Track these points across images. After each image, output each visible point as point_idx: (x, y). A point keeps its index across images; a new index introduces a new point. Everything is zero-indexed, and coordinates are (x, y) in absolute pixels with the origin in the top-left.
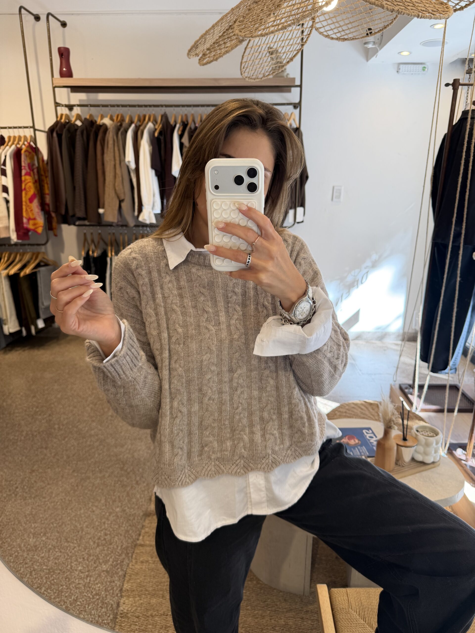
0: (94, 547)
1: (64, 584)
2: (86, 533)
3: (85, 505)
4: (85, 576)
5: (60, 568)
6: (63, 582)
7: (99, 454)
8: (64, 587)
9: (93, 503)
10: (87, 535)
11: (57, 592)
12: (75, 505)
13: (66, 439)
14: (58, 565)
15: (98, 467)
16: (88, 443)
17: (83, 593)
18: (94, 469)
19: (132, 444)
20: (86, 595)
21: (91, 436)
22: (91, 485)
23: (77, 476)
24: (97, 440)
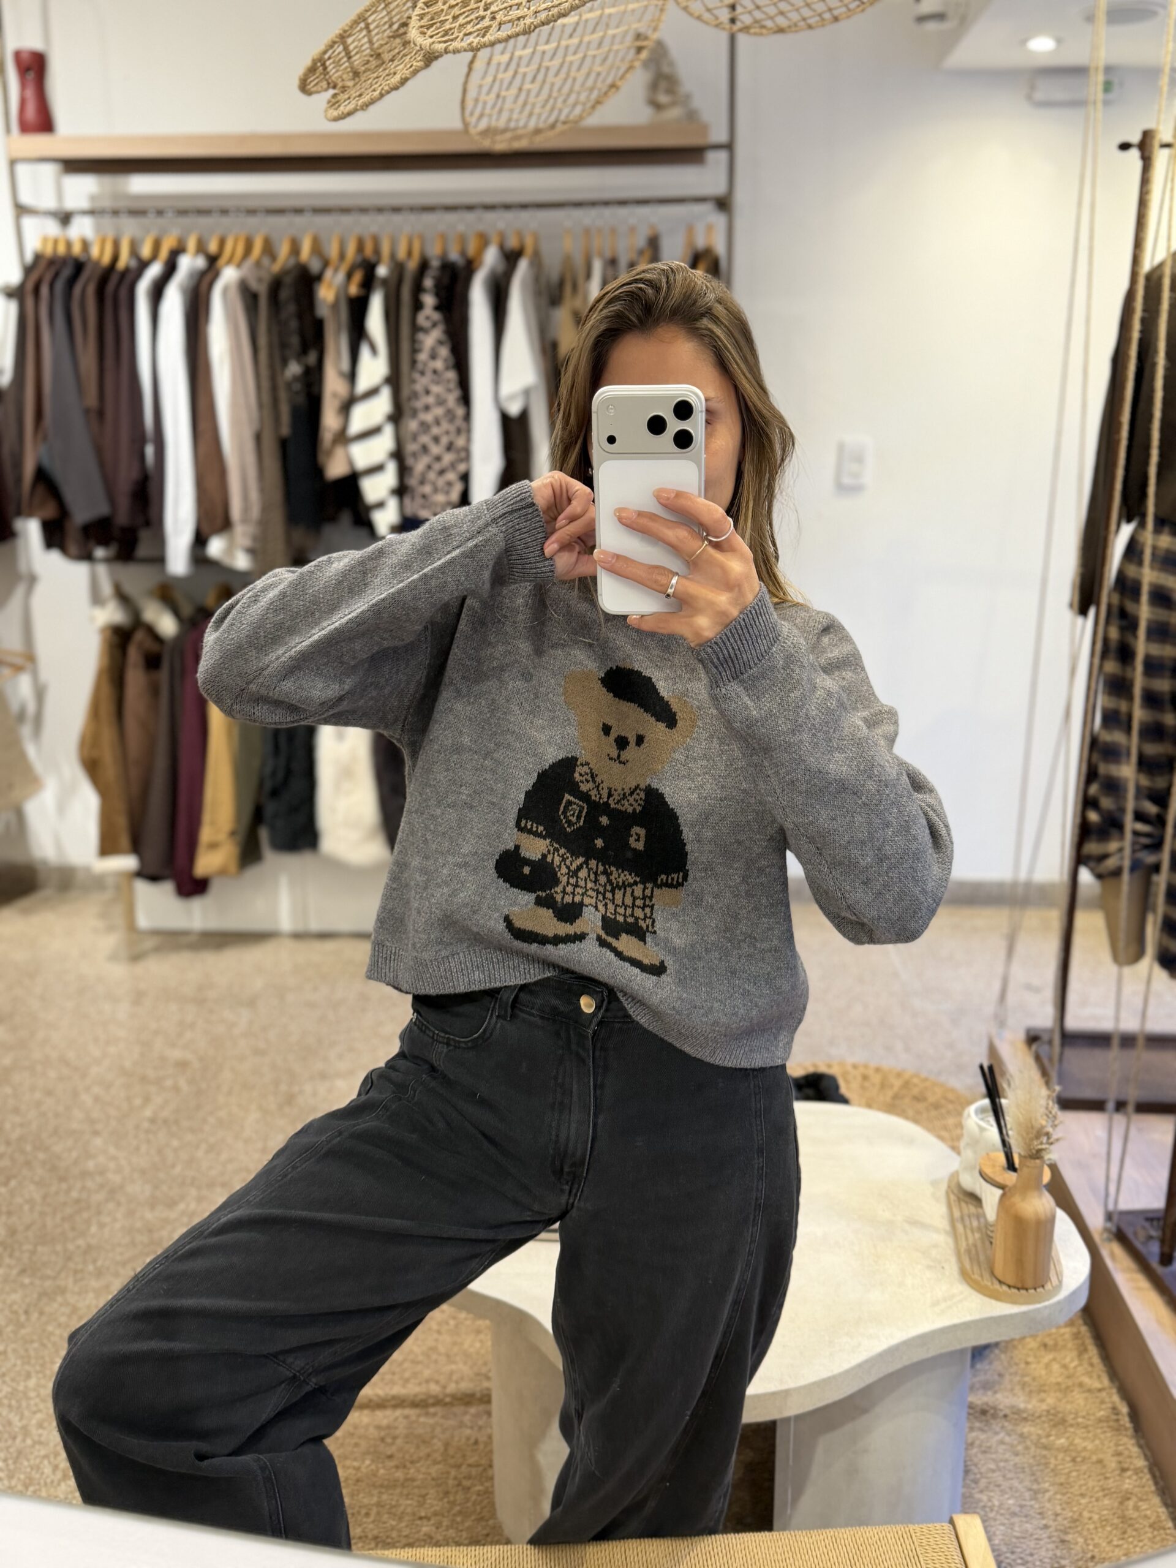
0: (52, 1482)
2: (35, 1443)
3: (43, 1365)
7: (101, 1226)
10: (37, 1447)
12: (15, 1365)
13: (13, 1183)
15: (94, 1261)
16: (74, 1194)
18: (80, 1267)
19: (200, 1199)
21: (85, 1174)
22: (67, 1310)
23: (32, 1284)
24: (101, 1186)
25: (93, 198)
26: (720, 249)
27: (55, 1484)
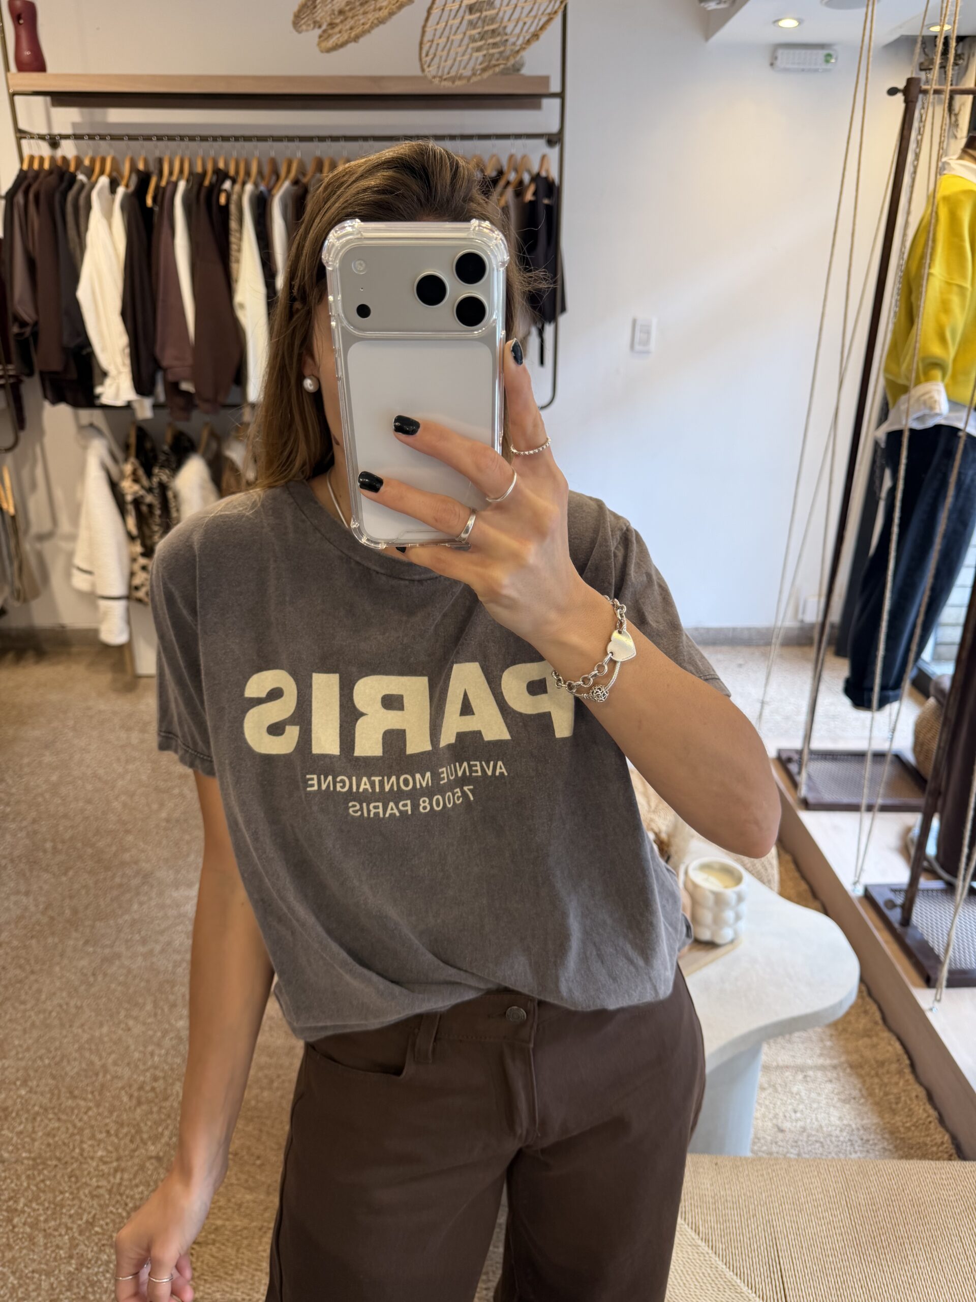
0: (130, 1108)
1: (67, 1189)
2: (113, 1078)
3: (111, 1016)
4: (112, 1171)
5: (58, 1154)
6: (63, 1184)
7: (141, 904)
8: (67, 1195)
9: (127, 1010)
10: (115, 1081)
11: (52, 1206)
12: (90, 1016)
13: (71, 873)
14: (52, 1147)
15: (139, 932)
16: (118, 880)
17: (108, 1206)
18: (129, 937)
20: (114, 1210)
21: (123, 864)
22: (125, 971)
23: (94, 952)
24: (137, 873)
25: (74, 125)
26: (554, 174)
27: (133, 1108)
